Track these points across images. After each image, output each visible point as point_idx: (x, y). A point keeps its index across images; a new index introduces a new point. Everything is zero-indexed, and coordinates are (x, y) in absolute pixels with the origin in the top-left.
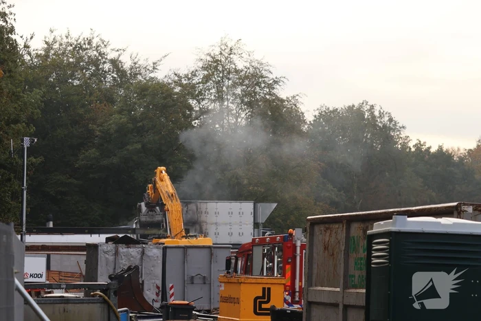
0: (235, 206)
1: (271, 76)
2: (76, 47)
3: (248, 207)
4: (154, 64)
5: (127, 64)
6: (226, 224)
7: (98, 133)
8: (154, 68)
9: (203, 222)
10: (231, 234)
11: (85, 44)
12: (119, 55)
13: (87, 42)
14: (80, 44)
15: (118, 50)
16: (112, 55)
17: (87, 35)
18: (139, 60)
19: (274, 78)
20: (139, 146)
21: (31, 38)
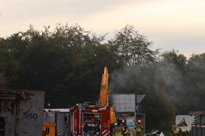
0: (127, 96)
1: (146, 41)
2: (70, 31)
3: (133, 96)
4: (102, 37)
5: (91, 37)
6: (123, 104)
7: (74, 66)
8: (103, 39)
9: (114, 103)
10: (126, 108)
11: (74, 30)
12: (88, 34)
13: (74, 29)
14: (72, 30)
15: (87, 32)
16: (84, 34)
17: (75, 26)
18: (96, 36)
19: (148, 42)
20: (91, 71)
21: (49, 28)
